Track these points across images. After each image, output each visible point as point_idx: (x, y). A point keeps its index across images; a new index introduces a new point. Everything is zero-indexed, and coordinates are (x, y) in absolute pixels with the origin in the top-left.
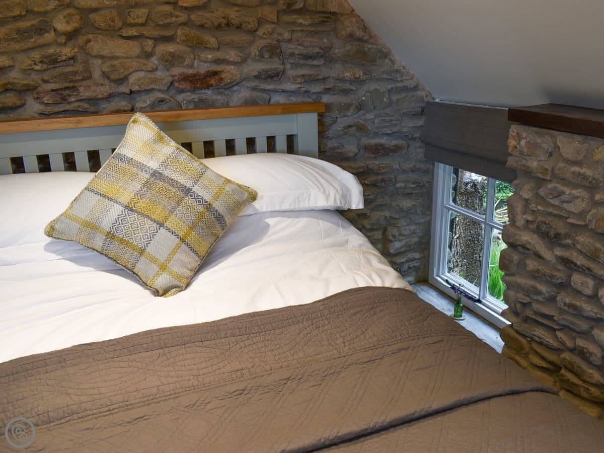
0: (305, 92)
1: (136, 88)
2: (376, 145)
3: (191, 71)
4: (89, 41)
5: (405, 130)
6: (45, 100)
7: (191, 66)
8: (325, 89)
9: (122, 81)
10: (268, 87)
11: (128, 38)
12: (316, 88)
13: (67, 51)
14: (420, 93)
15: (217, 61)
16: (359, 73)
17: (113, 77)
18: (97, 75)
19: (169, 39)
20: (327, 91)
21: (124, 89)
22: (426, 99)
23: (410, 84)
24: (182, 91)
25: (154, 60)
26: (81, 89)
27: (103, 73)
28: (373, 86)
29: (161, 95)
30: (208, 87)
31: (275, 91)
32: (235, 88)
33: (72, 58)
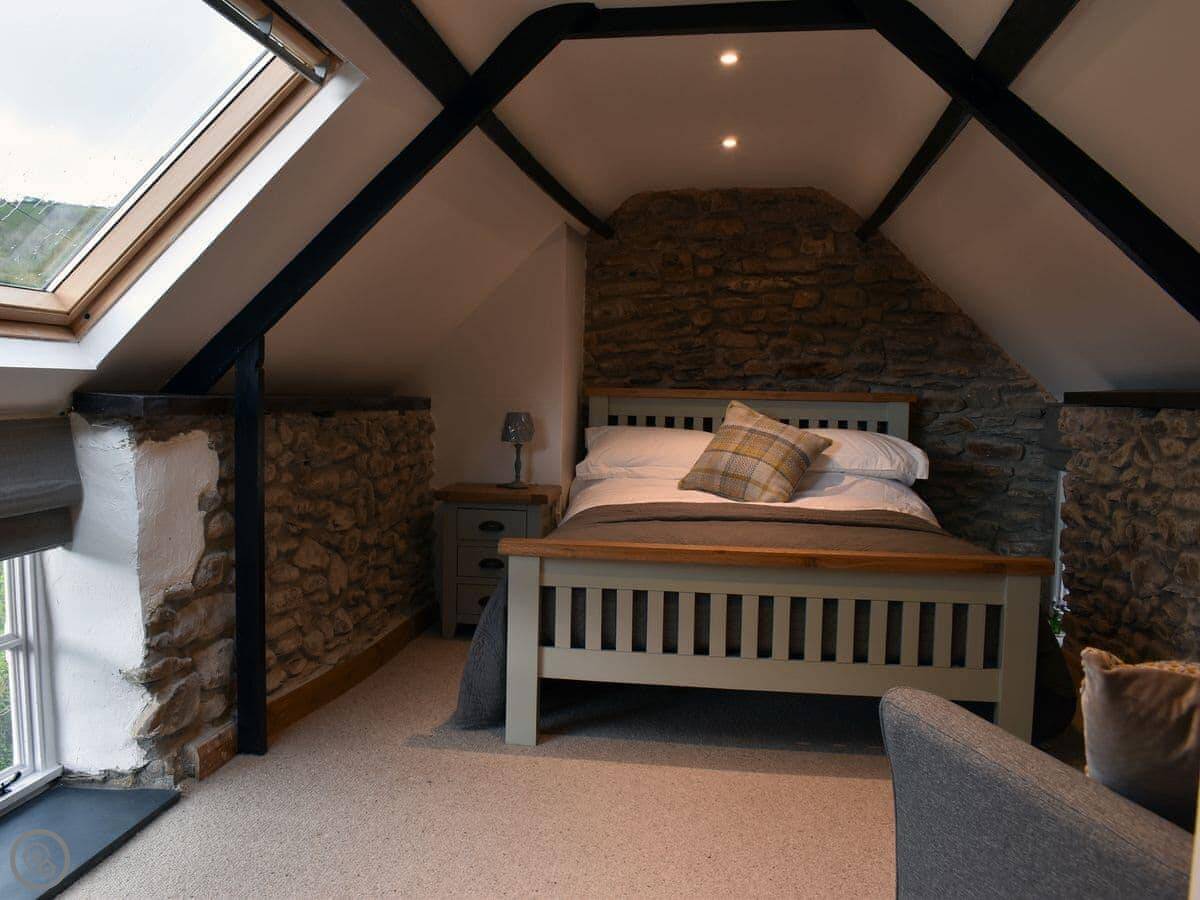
0: (906, 386)
1: (749, 373)
2: (983, 445)
3: (797, 362)
4: (717, 334)
5: (1018, 432)
6: (677, 378)
7: (799, 357)
8: (926, 384)
9: (739, 366)
10: (867, 379)
11: (747, 332)
12: (916, 383)
13: (699, 341)
14: (1038, 394)
15: (821, 354)
16: (965, 371)
17: (732, 363)
18: (719, 360)
19: (780, 335)
20: (928, 386)
21: (740, 373)
22: (1046, 401)
23: (1027, 384)
24: (788, 379)
25: (768, 351)
26: (705, 371)
27: (725, 359)
28: (979, 384)
29: (768, 380)
30: (812, 375)
31: (875, 383)
32: (837, 379)
33: (704, 346)
